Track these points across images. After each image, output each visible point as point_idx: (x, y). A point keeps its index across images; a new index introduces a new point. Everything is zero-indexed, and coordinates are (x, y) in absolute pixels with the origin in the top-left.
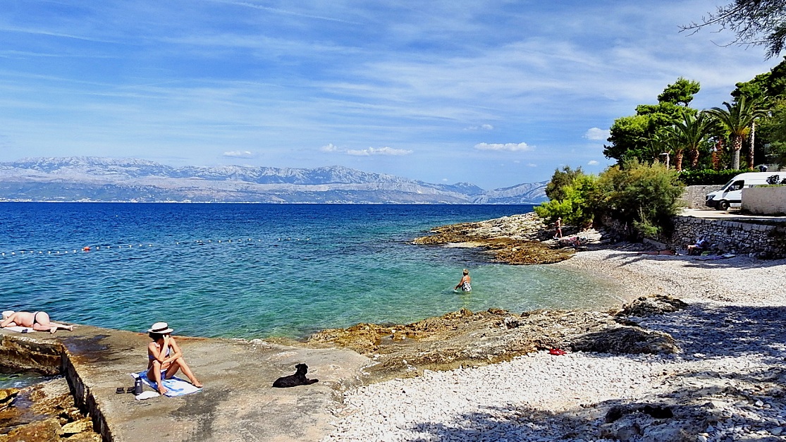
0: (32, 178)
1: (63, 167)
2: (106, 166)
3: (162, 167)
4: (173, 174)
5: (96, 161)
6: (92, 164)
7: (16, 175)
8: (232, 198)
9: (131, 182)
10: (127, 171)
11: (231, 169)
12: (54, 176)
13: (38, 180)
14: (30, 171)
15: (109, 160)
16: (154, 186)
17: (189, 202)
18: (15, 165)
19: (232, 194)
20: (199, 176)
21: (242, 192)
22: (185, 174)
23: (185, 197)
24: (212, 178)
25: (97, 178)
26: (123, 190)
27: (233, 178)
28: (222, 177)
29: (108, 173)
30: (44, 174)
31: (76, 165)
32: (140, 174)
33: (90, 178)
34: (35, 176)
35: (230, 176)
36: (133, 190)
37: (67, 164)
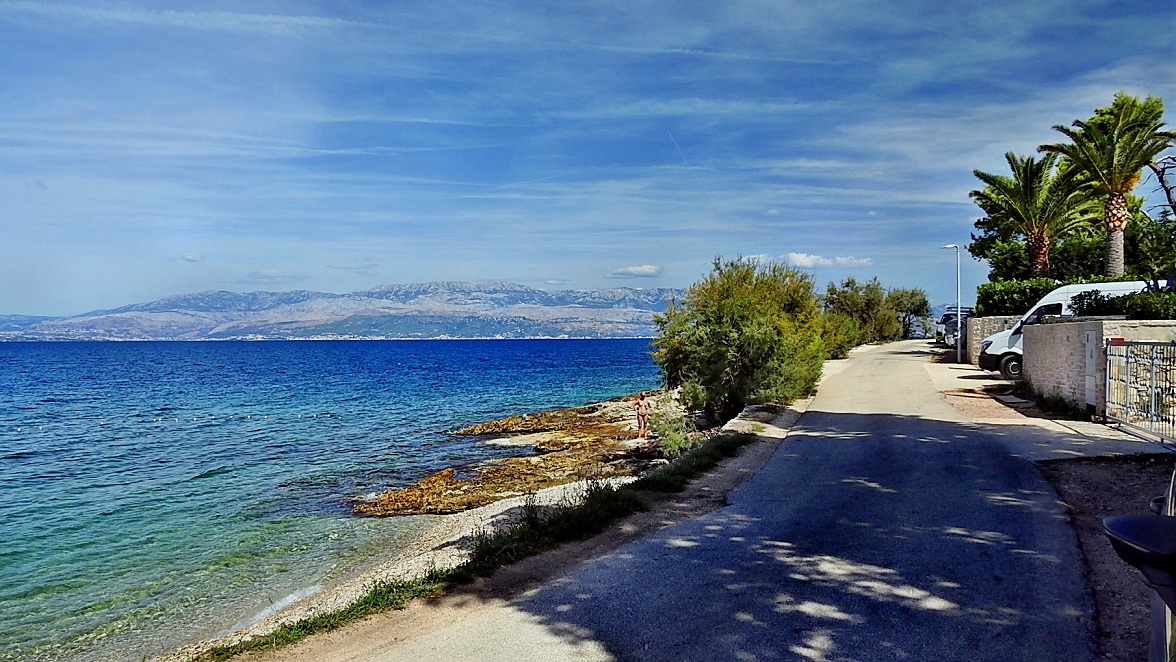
0: (386, 310)
1: (421, 296)
2: (469, 293)
3: (534, 292)
4: (547, 301)
5: (457, 287)
6: (452, 290)
7: (370, 307)
8: (620, 331)
9: (497, 312)
10: (492, 300)
11: (619, 293)
12: (410, 308)
13: (392, 312)
14: (385, 302)
15: (472, 286)
16: (524, 318)
17: (566, 337)
18: (369, 295)
19: (620, 326)
20: (579, 303)
21: (633, 323)
22: (562, 300)
23: (561, 331)
24: (594, 305)
25: (458, 308)
26: (487, 324)
27: (621, 305)
28: (608, 304)
29: (471, 302)
30: (400, 305)
31: (435, 292)
32: (509, 303)
33: (449, 309)
34: (390, 308)
35: (618, 303)
36: (500, 323)
37: (425, 292)
